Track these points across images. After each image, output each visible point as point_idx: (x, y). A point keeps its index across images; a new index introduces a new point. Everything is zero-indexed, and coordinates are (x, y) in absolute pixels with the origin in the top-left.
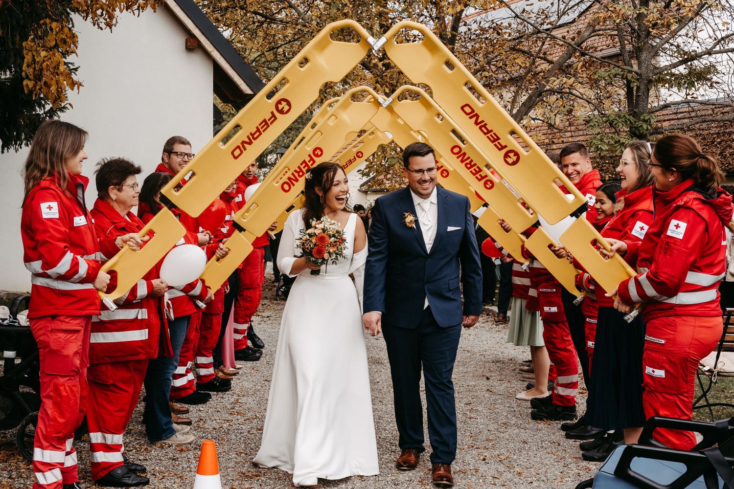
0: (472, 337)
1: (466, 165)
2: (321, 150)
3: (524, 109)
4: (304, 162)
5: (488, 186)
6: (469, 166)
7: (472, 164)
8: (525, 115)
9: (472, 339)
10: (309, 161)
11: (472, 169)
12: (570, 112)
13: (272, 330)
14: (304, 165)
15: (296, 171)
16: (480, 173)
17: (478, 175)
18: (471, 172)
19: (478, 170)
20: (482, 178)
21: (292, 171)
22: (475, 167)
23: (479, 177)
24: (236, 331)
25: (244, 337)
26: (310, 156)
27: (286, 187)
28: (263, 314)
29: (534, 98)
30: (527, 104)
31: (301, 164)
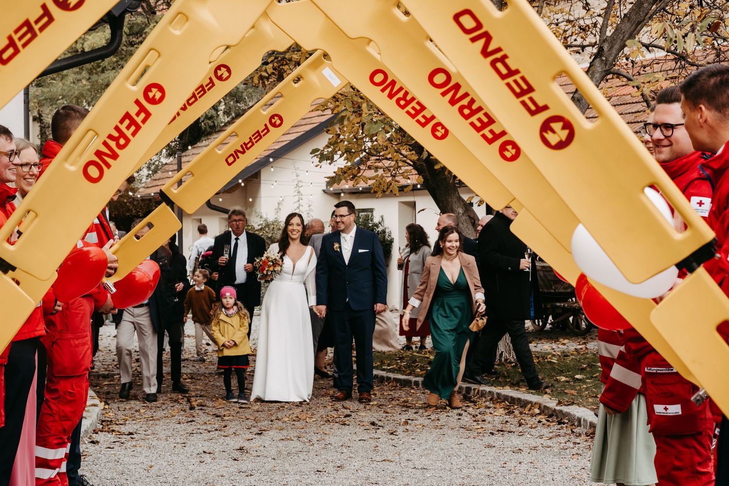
0: (523, 467)
1: (461, 110)
2: (161, 89)
3: (627, 27)
4: (127, 116)
5: (508, 155)
6: (466, 112)
7: (474, 107)
8: (629, 38)
9: (522, 472)
10: (138, 114)
11: (474, 119)
12: (714, 28)
13: (134, 460)
14: (127, 122)
15: (110, 137)
16: (491, 127)
17: (486, 132)
18: (472, 124)
19: (485, 120)
20: (496, 137)
21: (104, 137)
22: (480, 115)
23: (490, 136)
24: (42, 463)
25: (58, 474)
26: (137, 102)
27: (93, 172)
28: (123, 429)
29: (646, 5)
30: (633, 17)
31: (122, 122)
